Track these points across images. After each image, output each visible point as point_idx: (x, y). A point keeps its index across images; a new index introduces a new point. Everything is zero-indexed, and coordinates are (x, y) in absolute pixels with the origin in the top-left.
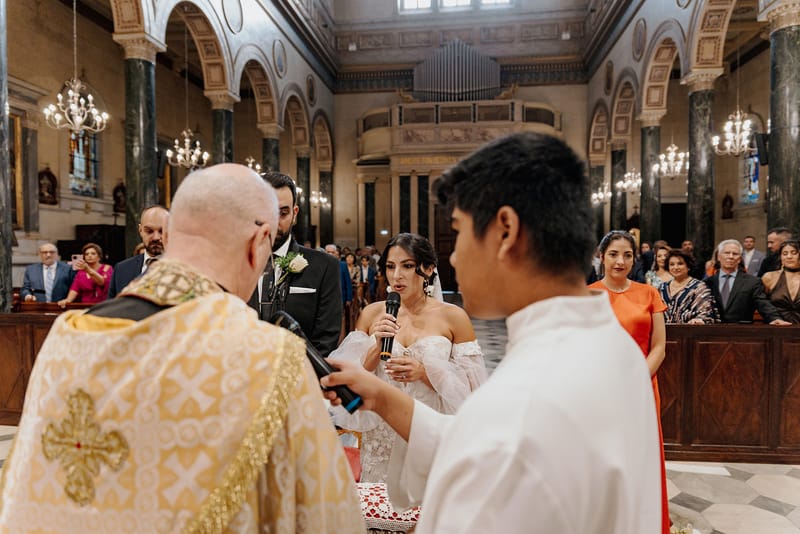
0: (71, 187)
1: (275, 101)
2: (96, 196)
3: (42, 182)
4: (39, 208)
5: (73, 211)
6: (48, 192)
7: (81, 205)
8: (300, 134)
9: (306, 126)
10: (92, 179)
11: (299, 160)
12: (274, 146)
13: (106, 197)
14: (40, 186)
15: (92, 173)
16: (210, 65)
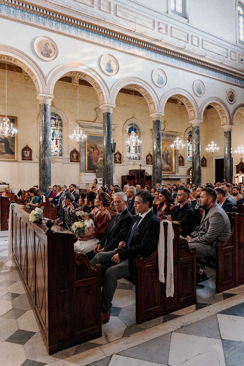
0: (129, 157)
1: (194, 108)
2: (139, 159)
3: (116, 156)
4: (114, 165)
5: (128, 165)
6: (119, 160)
7: (132, 163)
8: (225, 119)
9: (227, 115)
10: (138, 153)
11: (225, 132)
12: (196, 129)
13: (142, 159)
14: (115, 158)
15: (138, 151)
16: (150, 104)
